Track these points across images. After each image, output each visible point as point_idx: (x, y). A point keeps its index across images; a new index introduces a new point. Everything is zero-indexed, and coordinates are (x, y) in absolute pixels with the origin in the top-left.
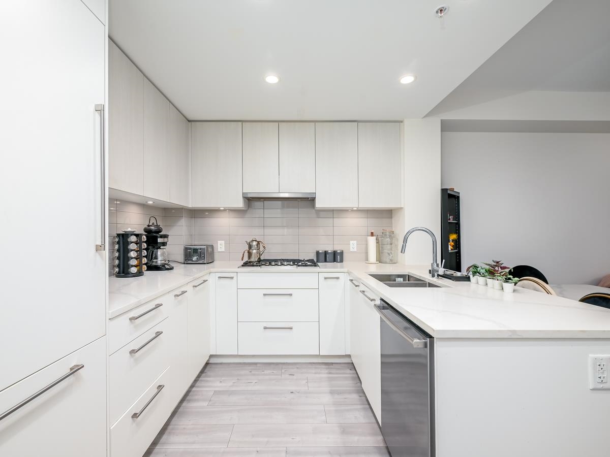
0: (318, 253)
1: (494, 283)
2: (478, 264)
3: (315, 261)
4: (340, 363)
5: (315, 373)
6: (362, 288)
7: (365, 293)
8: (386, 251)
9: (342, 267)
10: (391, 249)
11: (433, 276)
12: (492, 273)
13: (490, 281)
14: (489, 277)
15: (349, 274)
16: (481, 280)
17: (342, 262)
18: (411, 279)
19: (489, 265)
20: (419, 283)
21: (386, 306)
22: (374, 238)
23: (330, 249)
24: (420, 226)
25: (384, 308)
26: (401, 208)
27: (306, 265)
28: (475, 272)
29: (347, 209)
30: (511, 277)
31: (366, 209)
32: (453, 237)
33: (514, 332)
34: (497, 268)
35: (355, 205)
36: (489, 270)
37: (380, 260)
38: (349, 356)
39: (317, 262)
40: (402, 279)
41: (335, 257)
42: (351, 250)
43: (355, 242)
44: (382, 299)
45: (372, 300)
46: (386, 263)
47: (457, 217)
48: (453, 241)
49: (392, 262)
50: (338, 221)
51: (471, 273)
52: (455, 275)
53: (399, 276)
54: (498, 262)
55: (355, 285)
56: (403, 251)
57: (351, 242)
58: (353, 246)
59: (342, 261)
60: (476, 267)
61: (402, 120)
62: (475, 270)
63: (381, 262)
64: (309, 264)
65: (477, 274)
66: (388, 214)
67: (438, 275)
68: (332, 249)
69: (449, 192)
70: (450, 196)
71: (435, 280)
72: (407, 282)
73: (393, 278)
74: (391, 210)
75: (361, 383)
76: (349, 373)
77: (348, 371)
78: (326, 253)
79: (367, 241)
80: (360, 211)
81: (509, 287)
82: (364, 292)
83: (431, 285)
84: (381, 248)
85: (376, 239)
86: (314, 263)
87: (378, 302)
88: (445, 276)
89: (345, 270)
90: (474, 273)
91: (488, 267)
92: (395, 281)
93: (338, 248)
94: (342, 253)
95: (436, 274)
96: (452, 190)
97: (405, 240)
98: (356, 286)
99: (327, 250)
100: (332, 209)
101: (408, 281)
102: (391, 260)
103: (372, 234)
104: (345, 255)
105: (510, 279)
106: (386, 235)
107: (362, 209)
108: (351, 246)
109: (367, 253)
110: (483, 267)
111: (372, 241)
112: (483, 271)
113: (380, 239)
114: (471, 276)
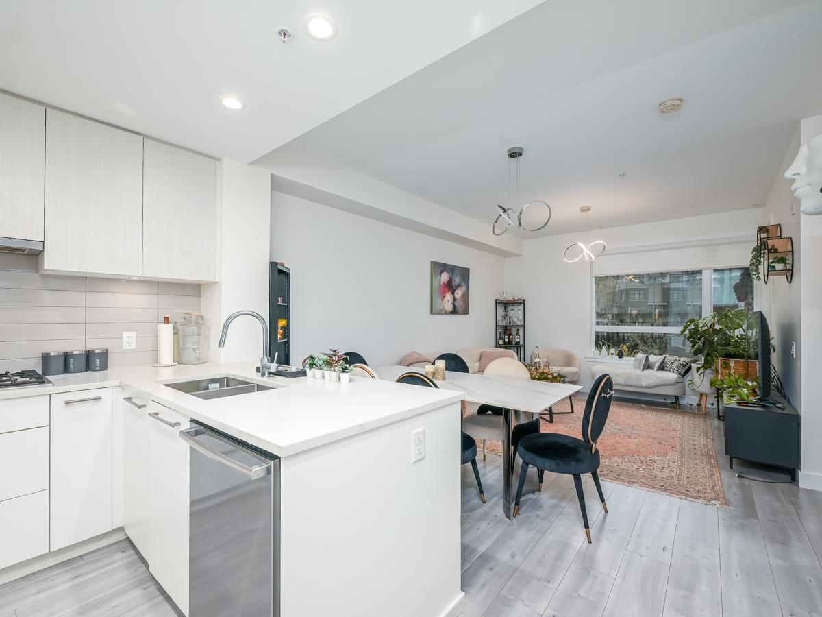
0: (46, 358)
1: (331, 375)
2: (315, 355)
3: (40, 372)
4: (99, 550)
5: (39, 592)
6: (153, 408)
7: (159, 416)
8: (190, 345)
9: (105, 379)
10: (198, 343)
11: (263, 375)
12: (329, 364)
13: (327, 373)
14: (326, 368)
15: (123, 388)
16: (318, 372)
17: (106, 369)
18: (231, 383)
19: (327, 355)
20: (244, 387)
21: (201, 429)
22: (170, 326)
23: (77, 348)
24: (245, 309)
25: (197, 433)
26: (217, 283)
27: (15, 384)
28: (312, 364)
29: (121, 277)
30: (347, 365)
31: (155, 280)
32: (282, 323)
33: (361, 426)
34: (334, 358)
35: (135, 273)
36: (327, 361)
37: (179, 359)
38: (122, 529)
39: (43, 374)
40: (218, 385)
41: (91, 361)
42: (124, 348)
43: (133, 334)
44: (193, 421)
45: (173, 425)
46: (190, 363)
47: (287, 299)
48: (282, 328)
49: (200, 362)
50: (94, 298)
51: (308, 366)
52: (289, 370)
53: (213, 381)
54: (335, 351)
55: (137, 405)
56: (221, 343)
57: (125, 334)
58: (129, 340)
59: (104, 367)
60: (313, 358)
61: (219, 157)
62: (312, 362)
63: (181, 364)
64: (20, 380)
65: (314, 366)
66: (195, 289)
67: (270, 373)
68: (84, 349)
69: (279, 267)
70: (281, 272)
71: (265, 381)
72: (226, 388)
73: (204, 385)
74: (200, 285)
75: (147, 566)
76: (121, 559)
77: (119, 555)
78: (67, 356)
79: (156, 331)
80: (142, 282)
81: (345, 377)
82: (156, 414)
83: (261, 388)
84: (181, 342)
85: (174, 328)
86: (34, 378)
87: (186, 426)
88: (278, 373)
89: (115, 383)
90: (311, 366)
91: (325, 358)
92: (207, 388)
93: (96, 345)
94: (105, 355)
95: (267, 372)
96: (282, 264)
97: (225, 329)
98: (140, 407)
99: (68, 349)
100: (84, 275)
101: (227, 386)
102: (198, 359)
103: (167, 320)
104: (111, 358)
105: (346, 368)
106: (190, 322)
107: (148, 279)
108: (125, 339)
109: (156, 351)
110: (320, 358)
111: (166, 332)
112: (321, 362)
113: (180, 328)
114: (308, 370)
